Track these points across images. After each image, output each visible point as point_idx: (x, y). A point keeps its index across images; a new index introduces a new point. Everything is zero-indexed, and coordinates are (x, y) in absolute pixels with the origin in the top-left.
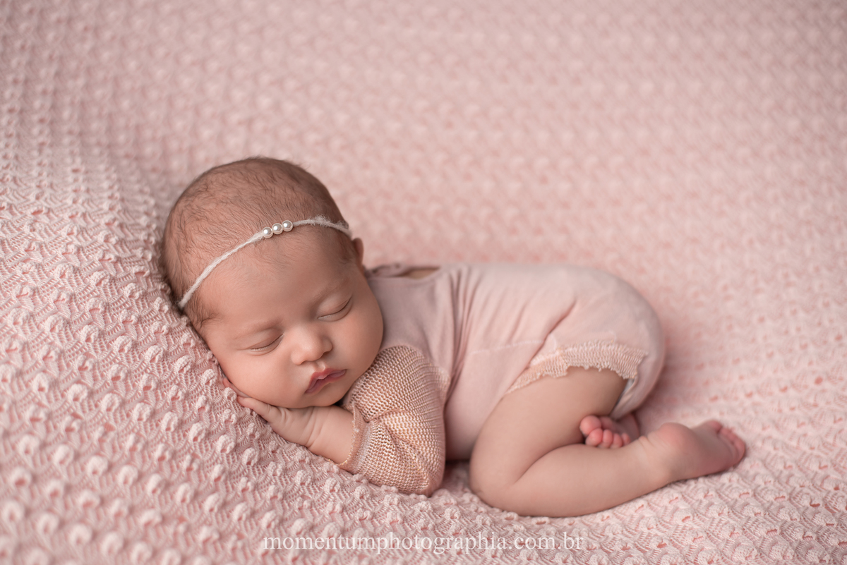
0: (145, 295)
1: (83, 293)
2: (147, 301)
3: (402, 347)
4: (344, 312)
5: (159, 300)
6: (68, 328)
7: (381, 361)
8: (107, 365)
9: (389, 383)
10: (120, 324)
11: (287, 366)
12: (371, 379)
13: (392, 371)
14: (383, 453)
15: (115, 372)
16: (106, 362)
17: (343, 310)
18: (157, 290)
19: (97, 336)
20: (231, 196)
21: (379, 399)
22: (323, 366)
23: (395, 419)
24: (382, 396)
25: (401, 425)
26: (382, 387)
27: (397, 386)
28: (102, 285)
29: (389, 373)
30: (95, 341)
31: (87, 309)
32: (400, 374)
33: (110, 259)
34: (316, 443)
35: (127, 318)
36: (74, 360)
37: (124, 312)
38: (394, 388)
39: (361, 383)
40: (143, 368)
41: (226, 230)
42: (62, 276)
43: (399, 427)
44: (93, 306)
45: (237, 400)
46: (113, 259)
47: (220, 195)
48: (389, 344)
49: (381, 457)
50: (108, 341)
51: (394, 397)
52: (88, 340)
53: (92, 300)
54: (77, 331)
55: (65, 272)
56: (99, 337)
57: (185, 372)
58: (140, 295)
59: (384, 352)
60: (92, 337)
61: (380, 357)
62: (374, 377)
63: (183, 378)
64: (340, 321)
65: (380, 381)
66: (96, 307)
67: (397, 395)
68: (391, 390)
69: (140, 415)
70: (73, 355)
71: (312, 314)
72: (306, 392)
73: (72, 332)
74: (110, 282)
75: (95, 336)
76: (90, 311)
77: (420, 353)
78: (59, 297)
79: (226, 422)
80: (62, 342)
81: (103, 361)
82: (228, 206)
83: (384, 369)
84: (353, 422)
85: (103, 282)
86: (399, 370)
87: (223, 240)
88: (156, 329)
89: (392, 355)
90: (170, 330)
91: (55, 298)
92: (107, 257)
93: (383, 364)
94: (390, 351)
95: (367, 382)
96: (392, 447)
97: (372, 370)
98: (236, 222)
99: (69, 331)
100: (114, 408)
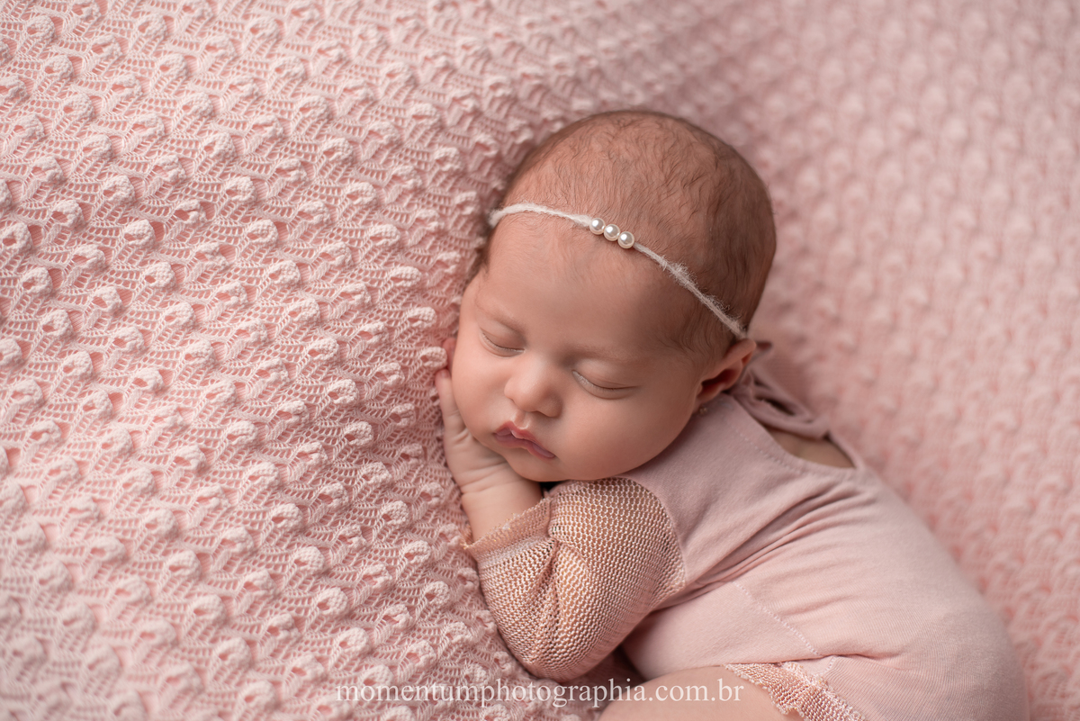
0: (460, 175)
1: (388, 109)
2: (455, 184)
3: (655, 498)
4: (607, 393)
5: (472, 194)
6: (322, 123)
7: (616, 489)
8: (315, 195)
9: (599, 518)
10: (387, 175)
11: (497, 386)
12: (587, 495)
13: (615, 510)
14: (515, 580)
15: (312, 209)
16: (318, 191)
17: (610, 390)
18: (487, 185)
19: (342, 158)
20: (625, 155)
21: (574, 524)
22: (527, 425)
23: (571, 562)
24: (579, 525)
25: (569, 574)
26: (588, 516)
27: (605, 531)
28: (420, 122)
29: (610, 510)
30: (333, 162)
31: (371, 127)
32: (620, 523)
33: (466, 106)
34: (470, 496)
35: (402, 176)
36: (285, 156)
37: (409, 168)
38: (599, 529)
39: (575, 488)
40: (353, 236)
41: (572, 185)
42: (391, 75)
43: (565, 574)
44: (379, 130)
45: (437, 371)
46: (469, 109)
47: (620, 145)
48: (644, 481)
49: (510, 582)
50: (350, 175)
51: (589, 538)
52: (329, 153)
53: (386, 124)
54: (328, 136)
55: (398, 74)
56: (345, 161)
57: (398, 285)
58: (451, 169)
59: (629, 481)
60: (335, 155)
61: (619, 483)
62: (592, 496)
63: (389, 288)
64: (595, 399)
65: (593, 507)
66: (382, 133)
67: (594, 540)
68: (594, 529)
69: (279, 272)
70: (292, 152)
71: (568, 359)
72: (494, 434)
73: (321, 131)
74: (433, 127)
75: (339, 157)
76: (371, 132)
77: (671, 525)
78: (355, 88)
79: (379, 374)
80: (298, 129)
81: (316, 187)
82: (607, 163)
83: (610, 498)
84: (516, 516)
85: (424, 121)
86: (624, 517)
87: (559, 191)
88: (424, 216)
89: (635, 495)
90: (440, 233)
91: (350, 86)
92: (465, 102)
93: (614, 494)
94: (637, 489)
95: (582, 494)
96: (530, 583)
97: (597, 488)
98: (590, 185)
99: (319, 126)
100: (260, 240)
